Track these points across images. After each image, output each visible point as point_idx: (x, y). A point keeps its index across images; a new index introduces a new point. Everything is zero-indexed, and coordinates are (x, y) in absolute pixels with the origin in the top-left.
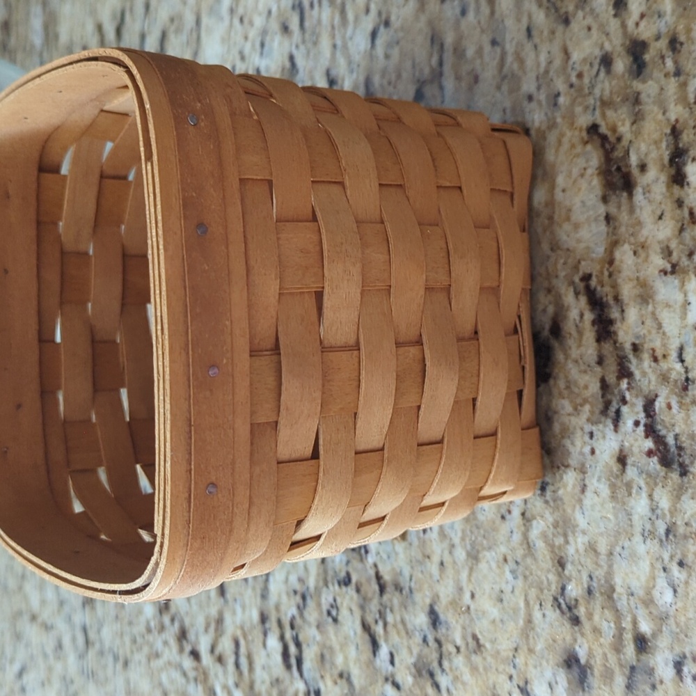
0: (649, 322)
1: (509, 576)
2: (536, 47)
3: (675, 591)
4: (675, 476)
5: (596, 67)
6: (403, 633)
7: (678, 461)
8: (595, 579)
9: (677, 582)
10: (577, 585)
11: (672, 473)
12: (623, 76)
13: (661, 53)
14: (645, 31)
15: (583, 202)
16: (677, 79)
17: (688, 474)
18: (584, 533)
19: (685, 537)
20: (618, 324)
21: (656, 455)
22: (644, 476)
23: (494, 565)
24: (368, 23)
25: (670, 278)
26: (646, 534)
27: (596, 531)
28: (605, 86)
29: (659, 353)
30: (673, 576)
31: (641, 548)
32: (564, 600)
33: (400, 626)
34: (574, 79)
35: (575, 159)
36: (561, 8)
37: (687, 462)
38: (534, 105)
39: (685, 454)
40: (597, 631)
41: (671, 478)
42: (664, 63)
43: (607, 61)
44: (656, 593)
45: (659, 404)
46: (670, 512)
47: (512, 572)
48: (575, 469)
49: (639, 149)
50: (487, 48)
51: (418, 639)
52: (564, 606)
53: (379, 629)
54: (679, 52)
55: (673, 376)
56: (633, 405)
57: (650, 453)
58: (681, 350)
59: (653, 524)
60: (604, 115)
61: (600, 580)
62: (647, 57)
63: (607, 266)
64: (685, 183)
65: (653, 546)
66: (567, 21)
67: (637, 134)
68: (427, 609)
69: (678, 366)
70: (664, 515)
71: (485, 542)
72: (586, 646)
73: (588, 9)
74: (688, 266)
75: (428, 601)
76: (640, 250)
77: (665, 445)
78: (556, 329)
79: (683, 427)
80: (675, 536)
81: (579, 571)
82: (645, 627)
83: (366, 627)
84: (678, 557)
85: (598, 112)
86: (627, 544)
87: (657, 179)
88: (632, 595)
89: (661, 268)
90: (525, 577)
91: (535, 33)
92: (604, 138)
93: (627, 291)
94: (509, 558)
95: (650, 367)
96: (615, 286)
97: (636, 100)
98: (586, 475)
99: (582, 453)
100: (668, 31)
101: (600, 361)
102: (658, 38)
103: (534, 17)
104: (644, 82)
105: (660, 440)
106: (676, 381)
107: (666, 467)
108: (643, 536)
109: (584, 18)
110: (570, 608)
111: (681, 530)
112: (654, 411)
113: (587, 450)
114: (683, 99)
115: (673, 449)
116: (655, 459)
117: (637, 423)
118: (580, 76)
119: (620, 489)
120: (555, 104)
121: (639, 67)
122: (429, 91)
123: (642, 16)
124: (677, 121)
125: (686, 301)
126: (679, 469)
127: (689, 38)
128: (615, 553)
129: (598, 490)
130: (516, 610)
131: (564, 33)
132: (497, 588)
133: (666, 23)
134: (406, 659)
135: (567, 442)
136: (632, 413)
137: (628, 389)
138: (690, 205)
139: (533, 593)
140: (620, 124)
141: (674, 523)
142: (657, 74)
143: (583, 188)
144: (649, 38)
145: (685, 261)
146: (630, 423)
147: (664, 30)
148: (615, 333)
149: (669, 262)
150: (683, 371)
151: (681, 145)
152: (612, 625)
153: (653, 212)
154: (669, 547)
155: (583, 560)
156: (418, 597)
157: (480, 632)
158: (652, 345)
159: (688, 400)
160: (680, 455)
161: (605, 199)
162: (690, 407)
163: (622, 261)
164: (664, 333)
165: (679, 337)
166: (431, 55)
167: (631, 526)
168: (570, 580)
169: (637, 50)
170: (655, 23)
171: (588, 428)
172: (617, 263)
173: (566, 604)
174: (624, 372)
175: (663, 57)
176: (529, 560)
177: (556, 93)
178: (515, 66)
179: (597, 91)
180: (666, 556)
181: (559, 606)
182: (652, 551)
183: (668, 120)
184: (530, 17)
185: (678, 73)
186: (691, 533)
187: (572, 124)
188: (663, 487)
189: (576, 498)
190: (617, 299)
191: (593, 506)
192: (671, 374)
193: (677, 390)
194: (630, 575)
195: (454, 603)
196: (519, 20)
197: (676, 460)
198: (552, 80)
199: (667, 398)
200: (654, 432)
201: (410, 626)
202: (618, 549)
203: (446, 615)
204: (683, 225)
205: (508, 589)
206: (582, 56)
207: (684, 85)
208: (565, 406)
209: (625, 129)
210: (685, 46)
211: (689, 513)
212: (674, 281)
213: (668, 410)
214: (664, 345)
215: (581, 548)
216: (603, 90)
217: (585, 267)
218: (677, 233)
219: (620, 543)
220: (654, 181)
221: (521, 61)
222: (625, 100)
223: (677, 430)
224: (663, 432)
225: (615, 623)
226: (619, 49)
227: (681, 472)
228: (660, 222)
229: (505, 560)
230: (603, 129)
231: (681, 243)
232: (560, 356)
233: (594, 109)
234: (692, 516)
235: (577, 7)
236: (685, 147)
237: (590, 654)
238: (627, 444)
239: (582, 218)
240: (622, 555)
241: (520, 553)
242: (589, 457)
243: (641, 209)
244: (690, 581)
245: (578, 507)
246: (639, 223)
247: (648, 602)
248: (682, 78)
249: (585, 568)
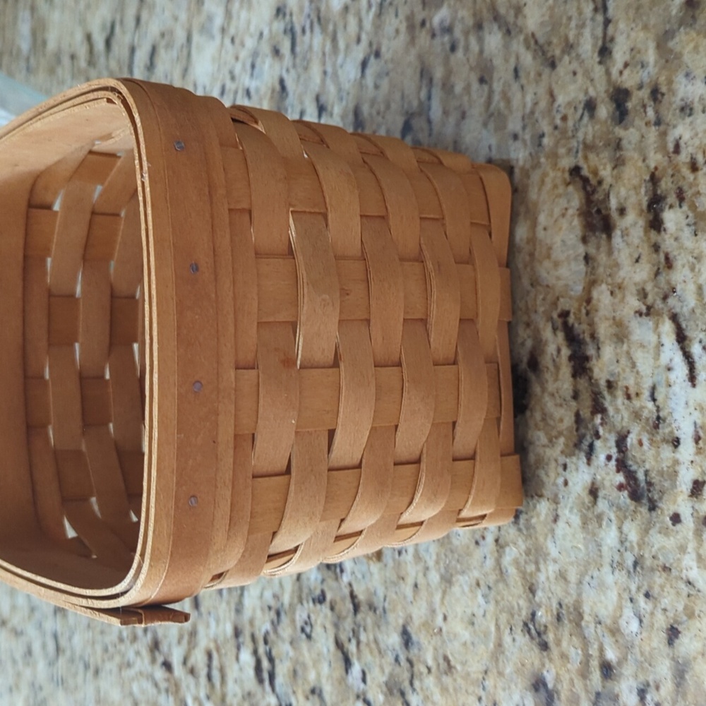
0: (623, 361)
1: (481, 600)
2: (522, 87)
3: (641, 621)
4: (644, 510)
5: (580, 111)
6: (376, 652)
7: (648, 495)
8: (564, 607)
9: (642, 612)
10: (547, 612)
11: (641, 507)
12: (606, 121)
13: (643, 102)
14: (629, 80)
15: (563, 241)
16: (657, 128)
17: (657, 509)
18: (555, 561)
19: (652, 570)
20: (594, 361)
21: (626, 489)
22: (614, 509)
23: (466, 589)
24: (359, 53)
25: (645, 319)
26: (615, 565)
27: (567, 560)
28: (588, 130)
29: (632, 391)
30: (640, 607)
31: (610, 579)
32: (534, 626)
33: (373, 646)
34: (558, 122)
35: (556, 200)
36: (548, 51)
37: (656, 497)
38: (518, 144)
39: (655, 489)
40: (564, 657)
41: (641, 512)
42: (645, 112)
43: (590, 106)
44: (622, 623)
45: (631, 440)
46: (639, 545)
47: (484, 596)
48: (548, 499)
49: (618, 193)
50: (475, 85)
51: (390, 658)
52: (533, 631)
53: (352, 648)
54: (661, 102)
55: (645, 414)
56: (606, 440)
57: (621, 487)
58: (653, 390)
59: (621, 555)
60: (586, 158)
61: (568, 608)
62: (629, 105)
63: (585, 304)
64: (662, 229)
65: (621, 577)
66: (553, 65)
67: (618, 178)
68: (400, 629)
69: (650, 405)
70: (632, 547)
71: (459, 566)
72: (553, 671)
73: (574, 55)
74: (663, 309)
75: (401, 622)
76: (617, 291)
77: (636, 479)
78: (534, 364)
79: (653, 463)
80: (642, 568)
81: (549, 598)
82: (611, 655)
83: (339, 645)
84: (645, 588)
85: (580, 154)
86: (596, 574)
87: (636, 224)
88: (600, 623)
89: (637, 309)
90: (497, 602)
91: (521, 74)
92: (585, 181)
93: (604, 329)
94: (482, 583)
95: (624, 404)
96: (591, 324)
97: (618, 146)
98: (559, 506)
99: (555, 484)
100: (651, 81)
101: (576, 396)
102: (640, 87)
103: (522, 58)
104: (626, 128)
105: (631, 476)
106: (647, 419)
107: (636, 501)
108: (612, 567)
109: (570, 63)
110: (539, 634)
111: (648, 562)
112: (626, 447)
113: (560, 481)
114: (662, 147)
115: (643, 484)
116: (626, 493)
117: (609, 458)
118: (564, 118)
119: (591, 520)
120: (540, 145)
121: (621, 114)
122: (418, 123)
123: (626, 65)
124: (656, 168)
125: (659, 342)
126: (648, 504)
127: (670, 90)
128: (584, 582)
129: (570, 521)
130: (486, 634)
131: (550, 76)
132: (469, 612)
133: (649, 73)
134: (377, 678)
135: (542, 473)
136: (605, 448)
137: (602, 424)
138: (666, 250)
139: (504, 618)
140: (602, 167)
141: (642, 556)
142: (639, 122)
143: (564, 228)
144: (631, 86)
145: (659, 304)
146: (602, 457)
147: (646, 80)
148: (591, 370)
149: (644, 304)
150: (654, 409)
151: (659, 192)
152: (580, 652)
153: (631, 255)
154: (637, 579)
155: (553, 588)
156: (391, 617)
157: (452, 654)
158: (625, 383)
159: (658, 438)
160: (649, 491)
161: (584, 240)
162: (660, 445)
163: (599, 300)
164: (638, 373)
165: (652, 377)
166: (420, 88)
167: (601, 556)
168: (539, 606)
169: (620, 97)
170: (638, 72)
171: (562, 460)
172: (594, 302)
173: (536, 630)
174: (598, 408)
175: (644, 106)
176: (501, 586)
177: (541, 133)
178: (502, 105)
179: (580, 135)
180: (633, 587)
181: (529, 631)
182: (620, 581)
183: (648, 167)
184: (517, 58)
185: (658, 122)
186: (658, 566)
187: (556, 164)
188: (632, 520)
189: (549, 527)
190: (593, 336)
191: (564, 536)
192: (643, 412)
193: (648, 428)
194: (599, 605)
195: (426, 625)
196: (507, 60)
197: (646, 494)
198: (537, 121)
199: (639, 434)
200: (626, 467)
201: (382, 646)
202: (587, 578)
203: (418, 636)
204: (659, 269)
205: (479, 613)
206: (567, 99)
207: (664, 134)
208: (540, 437)
209: (606, 172)
210: (666, 97)
211: (656, 547)
212: (649, 323)
213: (639, 446)
214: (637, 384)
215: (552, 575)
216: (586, 134)
217: (564, 304)
218: (653, 276)
219: (590, 573)
220: (632, 224)
221: (508, 101)
222: (607, 145)
223: (647, 466)
224: (634, 468)
225: (582, 651)
226: (603, 95)
227: (649, 506)
228: (637, 265)
229: (478, 585)
230: (585, 172)
231: (656, 286)
232: (537, 389)
233: (577, 152)
234: (659, 549)
235: (563, 52)
236: (663, 195)
237: (558, 679)
238: (598, 477)
239: (562, 257)
240: (591, 585)
241: (492, 578)
242: (562, 487)
243: (619, 251)
244: (656, 612)
245: (550, 536)
246: (617, 265)
247: (615, 631)
248: (662, 128)
249: (555, 595)
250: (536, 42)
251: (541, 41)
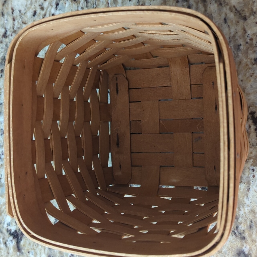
2: (229, 26)
8: (253, 222)
10: (244, 225)
15: (251, 86)
18: (248, 206)
27: (255, 205)
32: (238, 231)
35: (248, 70)
36: (242, 13)
40: (254, 241)
48: (245, 183)
52: (237, 233)
66: (245, 19)
72: (248, 247)
73: (256, 16)
81: (246, 220)
91: (228, 21)
98: (250, 185)
99: (248, 177)
103: (228, 15)
109: (254, 19)
110: (240, 234)
113: (251, 176)
118: (251, 39)
120: (239, 49)
129: (256, 190)
131: (244, 23)
143: (252, 81)
155: (247, 216)
168: (241, 223)
171: (252, 168)
177: (239, 44)
181: (235, 234)
184: (226, 14)
187: (247, 57)
189: (245, 193)
191: (253, 196)
196: (220, 15)
198: (237, 39)
206: (252, 32)
215: (247, 211)
235: (250, 14)
237: (250, 249)
239: (250, 92)
242: (252, 178)
245: (246, 197)
249: (249, 218)
250: (236, 10)
251: (239, 9)
